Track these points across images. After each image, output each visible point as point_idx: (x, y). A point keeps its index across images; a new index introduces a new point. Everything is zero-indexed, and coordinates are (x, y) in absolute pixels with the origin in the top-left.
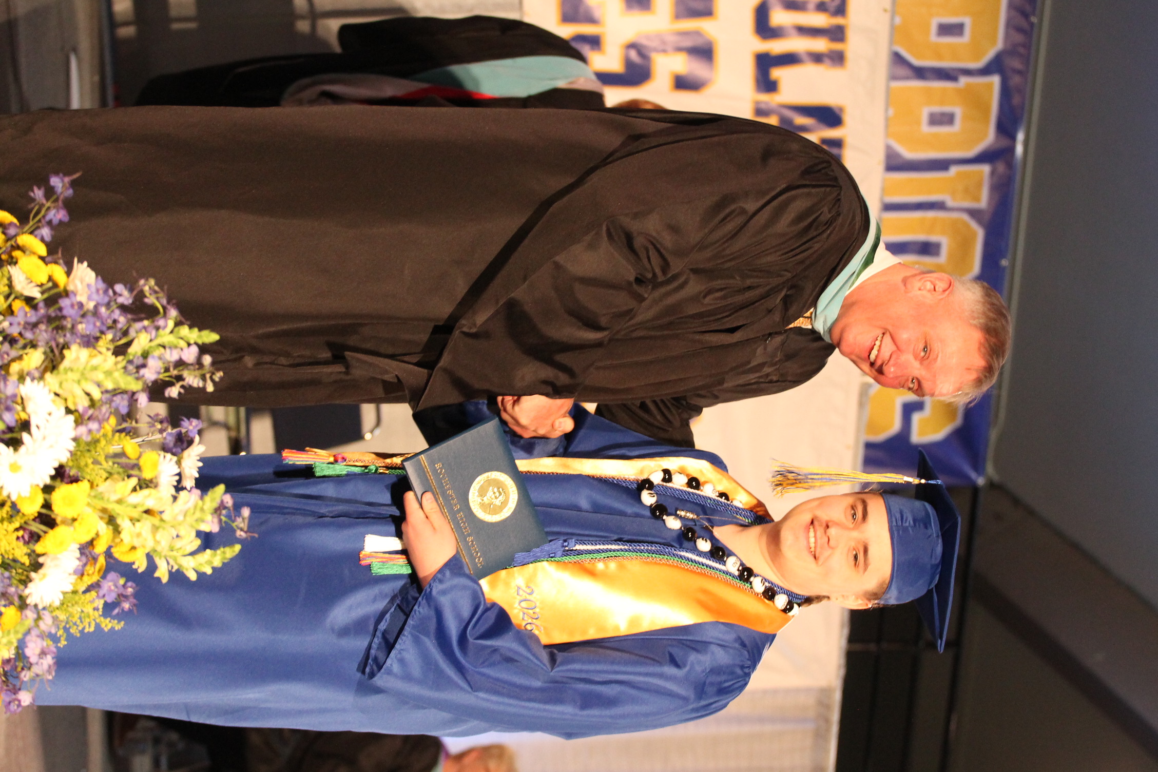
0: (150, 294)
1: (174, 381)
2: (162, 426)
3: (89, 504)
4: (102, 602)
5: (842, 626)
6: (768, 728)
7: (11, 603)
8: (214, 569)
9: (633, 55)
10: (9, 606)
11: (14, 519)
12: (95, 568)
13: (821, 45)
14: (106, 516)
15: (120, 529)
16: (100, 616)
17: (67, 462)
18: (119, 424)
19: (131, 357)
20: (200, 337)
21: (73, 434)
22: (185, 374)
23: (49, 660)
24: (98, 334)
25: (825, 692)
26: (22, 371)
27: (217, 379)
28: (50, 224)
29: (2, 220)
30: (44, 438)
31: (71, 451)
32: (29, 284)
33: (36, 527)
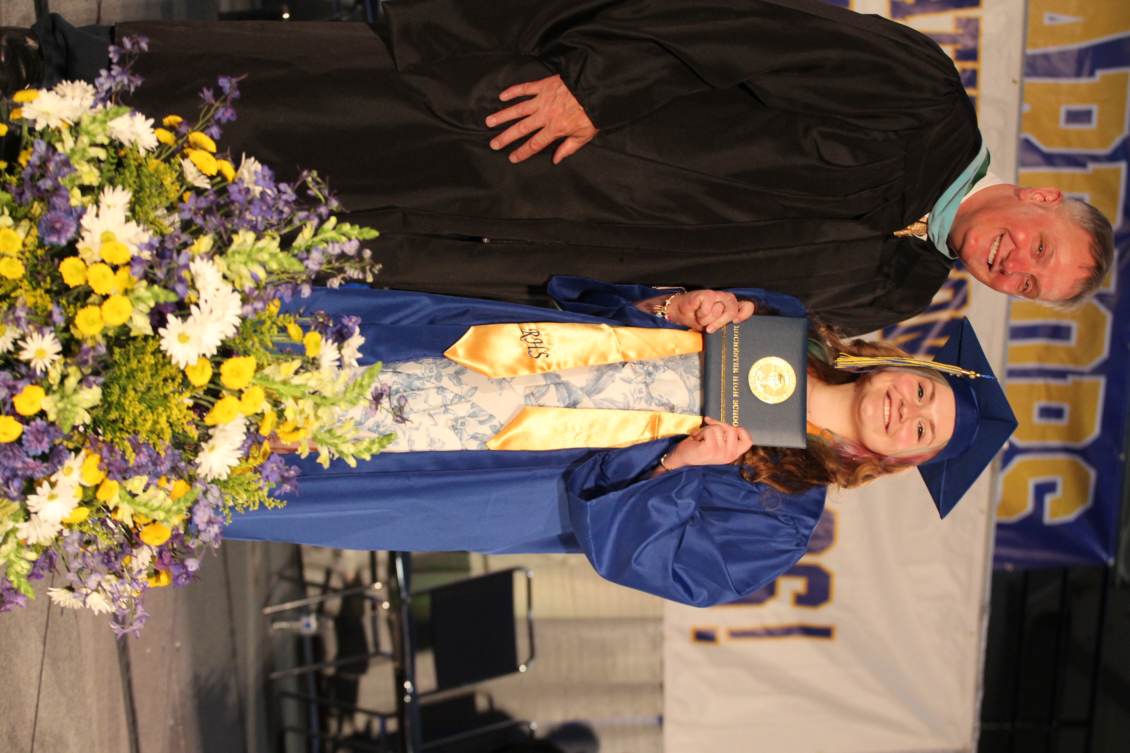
0: (313, 186)
1: (336, 273)
2: (324, 320)
3: (254, 384)
4: (266, 490)
5: (977, 689)
7: (182, 478)
8: (373, 456)
10: (178, 480)
11: (185, 391)
12: (260, 452)
14: (271, 401)
16: (265, 495)
17: (234, 340)
19: (296, 252)
20: (360, 233)
21: (239, 312)
22: (347, 266)
23: (215, 529)
24: (265, 223)
26: (193, 254)
27: (376, 272)
28: (218, 122)
29: (173, 123)
30: (211, 311)
31: (236, 327)
32: (200, 176)
33: (205, 401)
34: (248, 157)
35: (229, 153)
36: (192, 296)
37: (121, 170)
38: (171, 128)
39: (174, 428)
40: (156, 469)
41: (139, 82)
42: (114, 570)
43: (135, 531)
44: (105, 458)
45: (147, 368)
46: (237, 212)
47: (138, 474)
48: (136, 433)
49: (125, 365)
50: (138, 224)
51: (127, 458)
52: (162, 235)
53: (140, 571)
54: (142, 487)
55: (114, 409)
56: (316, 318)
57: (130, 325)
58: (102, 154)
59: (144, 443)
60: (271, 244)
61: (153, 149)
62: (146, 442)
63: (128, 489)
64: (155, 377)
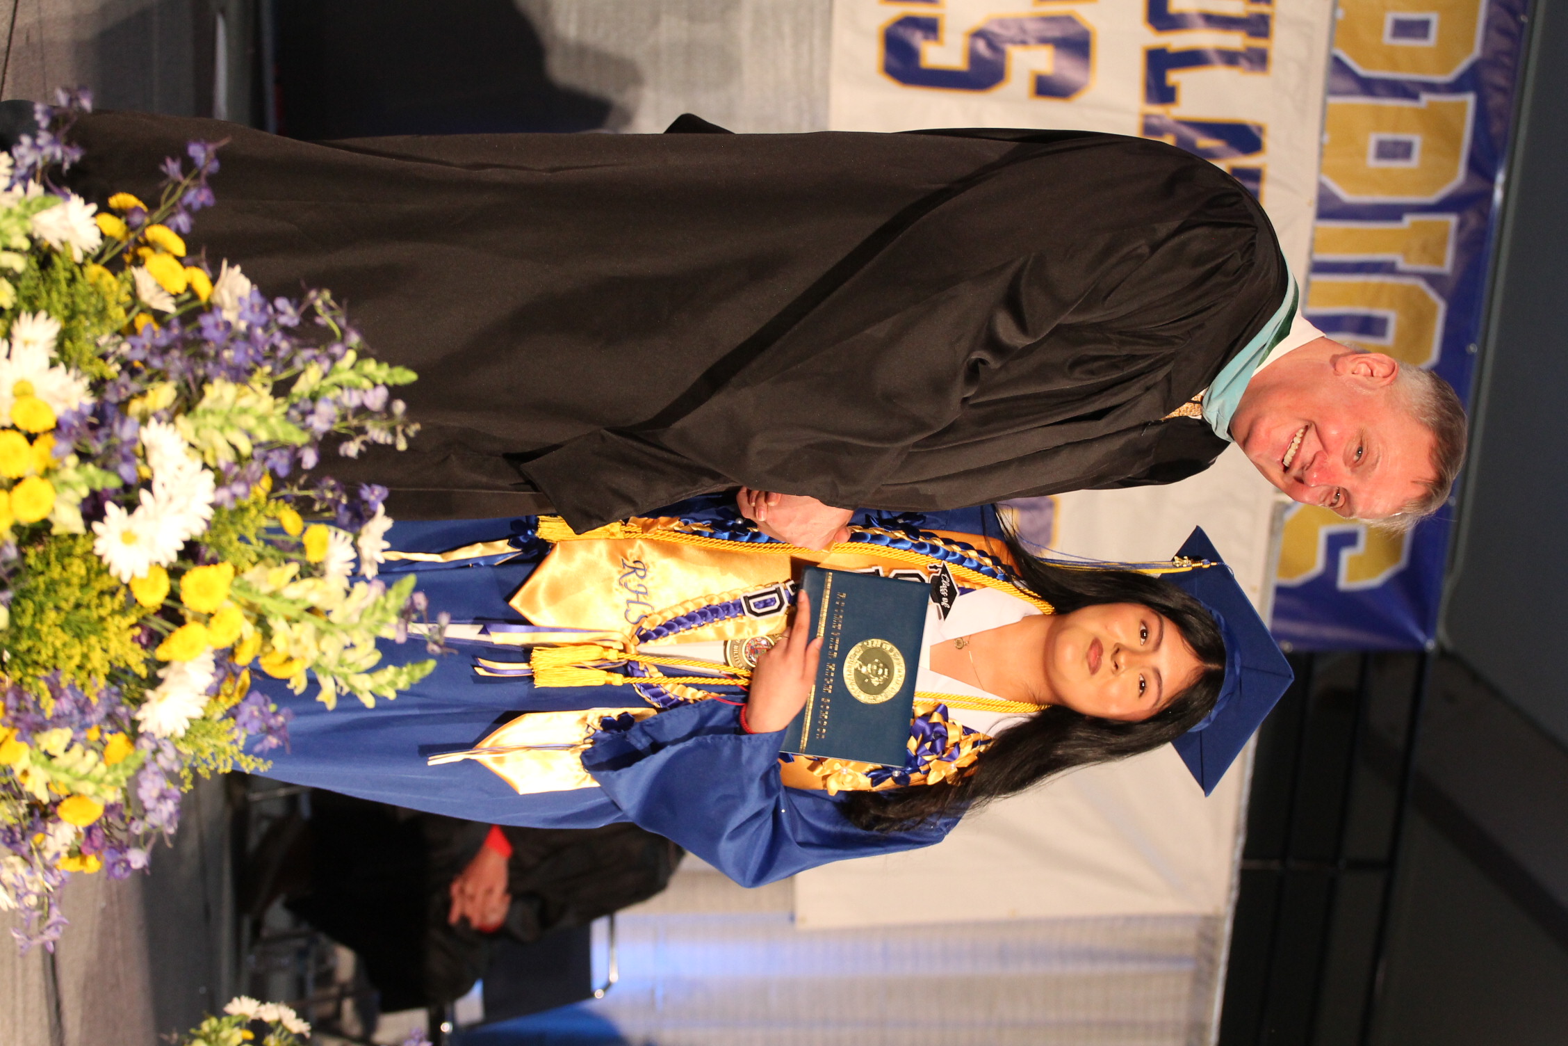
0: (324, 312)
1: (352, 433)
2: (334, 495)
3: (230, 597)
4: (244, 736)
5: (1237, 833)
6: (1131, 968)
7: (120, 729)
8: (399, 692)
9: (981, 46)
10: (116, 733)
11: (128, 613)
12: (235, 686)
13: (1235, 40)
14: (254, 616)
15: (272, 633)
16: (241, 752)
17: (203, 536)
18: (274, 489)
19: (296, 400)
20: (390, 375)
21: (211, 498)
22: (369, 425)
23: (169, 807)
24: (251, 365)
25: (1210, 921)
26: (146, 411)
28: (188, 209)
29: (123, 205)
30: (170, 499)
31: (208, 522)
32: (160, 293)
33: (158, 624)
34: (231, 265)
36: (145, 472)
37: (44, 272)
38: (118, 213)
39: (113, 662)
40: (84, 719)
41: (76, 156)
42: (20, 852)
43: (55, 799)
44: (11, 708)
45: (75, 581)
46: (212, 353)
47: (57, 726)
48: (55, 668)
49: (42, 573)
50: (68, 367)
51: (42, 705)
53: (57, 855)
54: (64, 745)
55: (25, 635)
56: (322, 491)
57: (52, 519)
58: (18, 263)
59: (68, 685)
60: (260, 395)
61: (93, 249)
62: (71, 683)
63: (43, 748)
64: (85, 590)
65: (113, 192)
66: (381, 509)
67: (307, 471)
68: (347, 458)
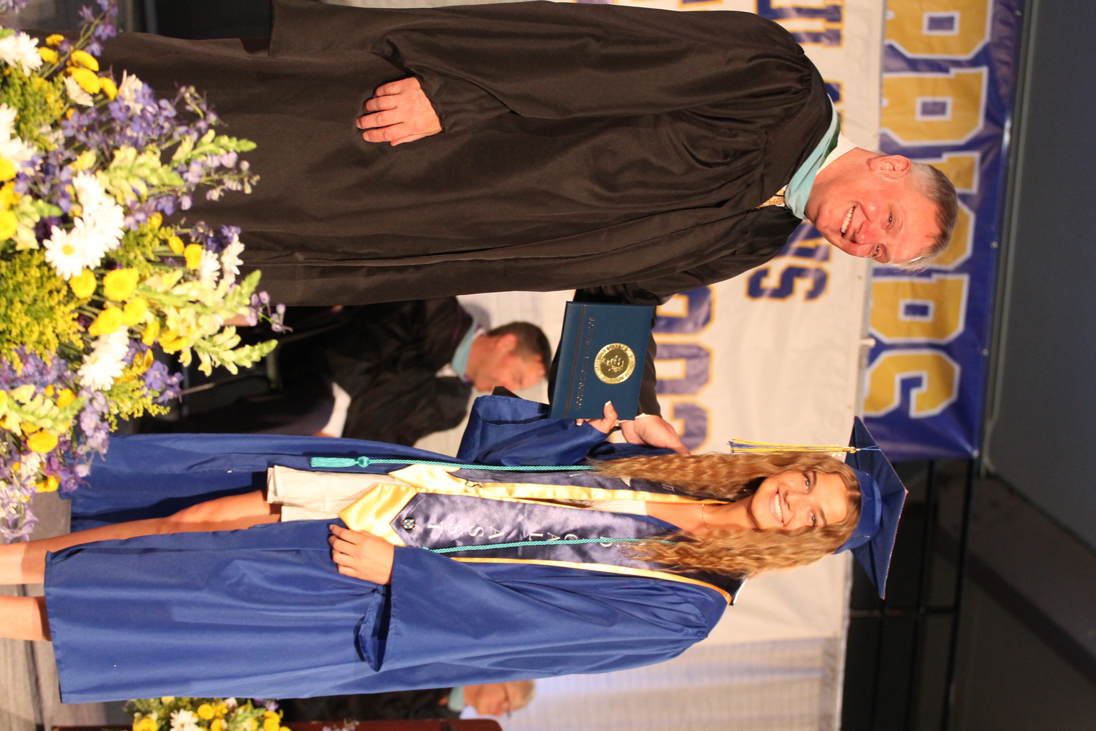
0: (191, 102)
1: (215, 184)
2: (204, 230)
3: (137, 295)
4: (150, 398)
5: (846, 579)
6: (778, 678)
7: (68, 387)
10: (64, 389)
11: (69, 303)
12: (143, 360)
14: (154, 311)
16: (149, 402)
17: (117, 251)
19: (176, 165)
20: (238, 146)
21: (122, 224)
22: (225, 178)
23: (102, 435)
24: (146, 138)
25: (831, 641)
26: (76, 169)
28: (99, 39)
29: (56, 42)
30: (95, 224)
31: (119, 240)
32: (82, 94)
33: (89, 312)
34: (129, 74)
35: (111, 71)
36: (76, 209)
37: (6, 88)
38: (54, 47)
39: (60, 337)
40: (43, 378)
41: (23, 5)
42: (3, 477)
43: (23, 438)
45: (33, 281)
46: (118, 128)
47: (24, 383)
48: (23, 344)
49: (12, 278)
50: (23, 140)
51: (14, 368)
52: (46, 151)
53: (29, 477)
54: (30, 396)
56: (196, 230)
57: (16, 239)
59: (31, 354)
60: (151, 159)
61: (37, 68)
62: (33, 352)
63: (16, 399)
64: (40, 290)
65: (49, 35)
66: (236, 238)
67: (185, 211)
68: (212, 201)
